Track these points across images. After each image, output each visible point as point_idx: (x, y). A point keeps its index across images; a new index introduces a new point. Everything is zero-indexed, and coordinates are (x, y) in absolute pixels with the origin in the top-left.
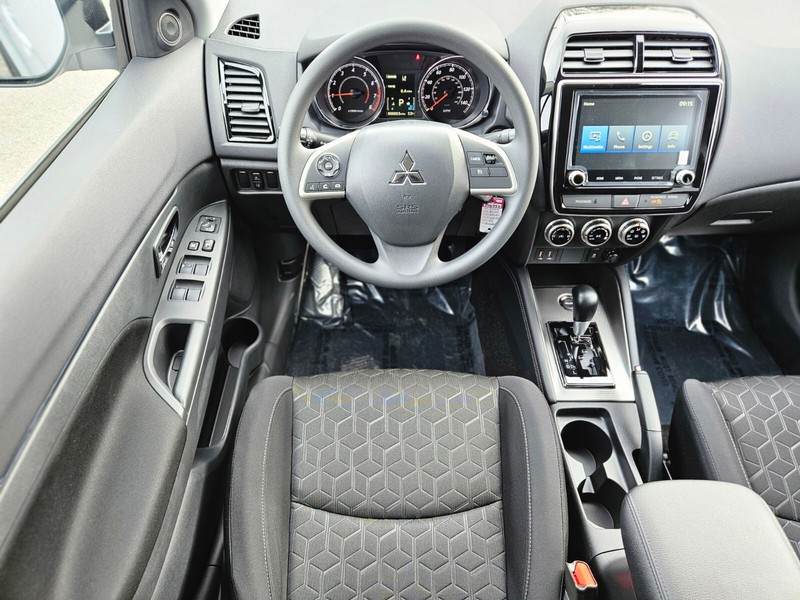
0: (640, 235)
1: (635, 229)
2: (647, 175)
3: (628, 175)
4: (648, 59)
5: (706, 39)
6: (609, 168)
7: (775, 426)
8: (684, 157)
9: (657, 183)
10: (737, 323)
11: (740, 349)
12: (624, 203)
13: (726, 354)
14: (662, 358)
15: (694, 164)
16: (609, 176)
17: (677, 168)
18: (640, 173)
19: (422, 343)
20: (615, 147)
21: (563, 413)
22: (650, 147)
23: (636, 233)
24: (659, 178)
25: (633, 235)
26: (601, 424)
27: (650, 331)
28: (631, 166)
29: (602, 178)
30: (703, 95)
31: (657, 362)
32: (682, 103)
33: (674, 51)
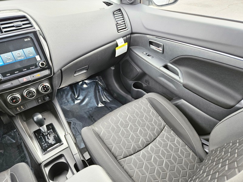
0: (47, 88)
1: (43, 87)
2: (28, 68)
3: (20, 70)
4: (4, 28)
5: (24, 17)
6: (10, 70)
7: (113, 129)
8: (38, 58)
9: (33, 70)
10: (110, 99)
11: (113, 106)
12: (24, 80)
13: (110, 109)
14: (94, 119)
15: (43, 59)
16: (12, 72)
17: (38, 62)
18: (24, 68)
19: (3, 161)
20: (8, 61)
21: (46, 165)
22: (23, 58)
23: (44, 88)
24: (33, 67)
25: (44, 89)
26: (62, 160)
27: (88, 112)
28: (19, 66)
29: (9, 74)
30: (32, 35)
31: (93, 121)
32: (26, 40)
33: (14, 23)
